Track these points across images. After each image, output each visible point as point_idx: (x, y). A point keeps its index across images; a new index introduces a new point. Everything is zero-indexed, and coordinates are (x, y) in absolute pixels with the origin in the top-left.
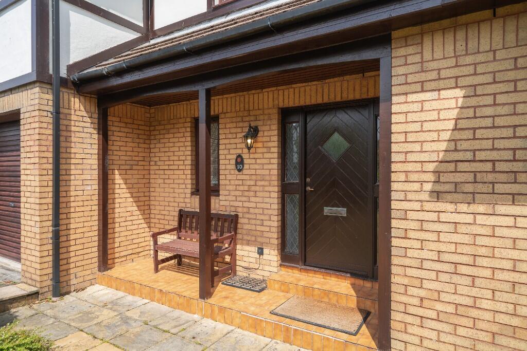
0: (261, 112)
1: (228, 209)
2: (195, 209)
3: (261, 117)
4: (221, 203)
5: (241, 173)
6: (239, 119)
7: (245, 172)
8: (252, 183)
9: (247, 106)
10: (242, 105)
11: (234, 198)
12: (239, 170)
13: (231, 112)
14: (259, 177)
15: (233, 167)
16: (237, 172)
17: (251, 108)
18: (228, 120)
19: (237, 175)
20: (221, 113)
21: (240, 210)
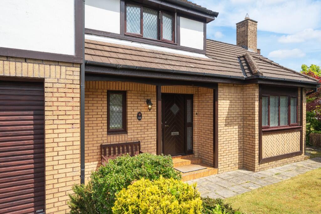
0: (150, 93)
1: (133, 139)
2: (110, 143)
3: (150, 95)
4: (129, 137)
5: (140, 121)
6: (139, 95)
7: (142, 120)
8: (146, 125)
9: (143, 89)
10: (141, 88)
11: (136, 134)
12: (140, 120)
13: (134, 91)
14: (149, 123)
15: (136, 118)
16: (138, 121)
17: (145, 90)
18: (133, 95)
19: (138, 122)
20: (128, 91)
21: (139, 139)
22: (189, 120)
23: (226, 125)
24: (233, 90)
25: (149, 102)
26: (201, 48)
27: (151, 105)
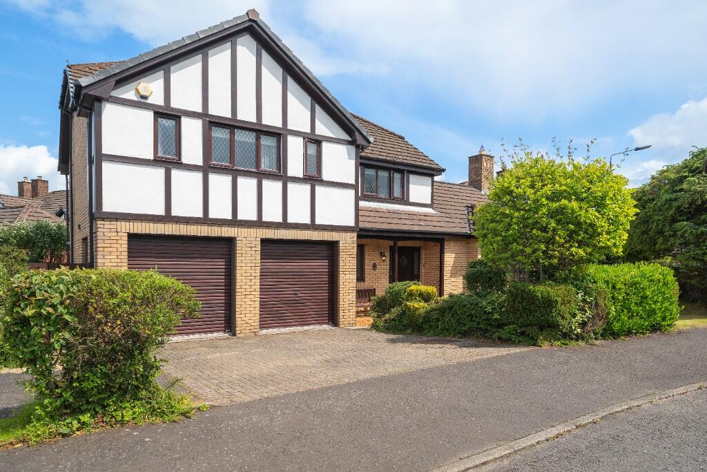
1: (369, 286)
3: (383, 248)
4: (366, 284)
5: (375, 271)
6: (374, 248)
7: (377, 270)
8: (380, 275)
10: (376, 242)
11: (372, 282)
15: (372, 268)
16: (373, 271)
17: (379, 244)
21: (374, 286)
22: (416, 272)
23: (451, 276)
24: (458, 244)
25: (382, 255)
26: (429, 202)
27: (385, 257)
